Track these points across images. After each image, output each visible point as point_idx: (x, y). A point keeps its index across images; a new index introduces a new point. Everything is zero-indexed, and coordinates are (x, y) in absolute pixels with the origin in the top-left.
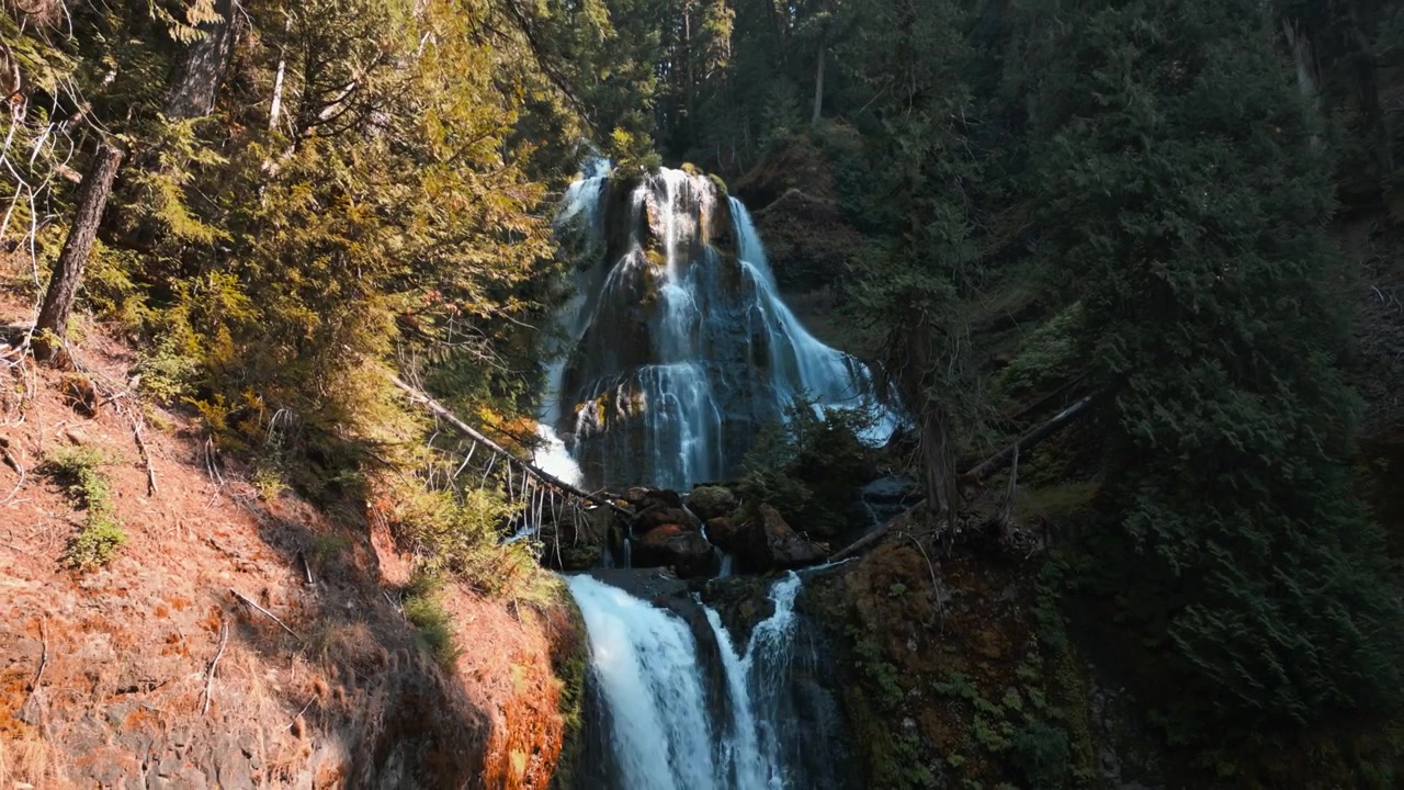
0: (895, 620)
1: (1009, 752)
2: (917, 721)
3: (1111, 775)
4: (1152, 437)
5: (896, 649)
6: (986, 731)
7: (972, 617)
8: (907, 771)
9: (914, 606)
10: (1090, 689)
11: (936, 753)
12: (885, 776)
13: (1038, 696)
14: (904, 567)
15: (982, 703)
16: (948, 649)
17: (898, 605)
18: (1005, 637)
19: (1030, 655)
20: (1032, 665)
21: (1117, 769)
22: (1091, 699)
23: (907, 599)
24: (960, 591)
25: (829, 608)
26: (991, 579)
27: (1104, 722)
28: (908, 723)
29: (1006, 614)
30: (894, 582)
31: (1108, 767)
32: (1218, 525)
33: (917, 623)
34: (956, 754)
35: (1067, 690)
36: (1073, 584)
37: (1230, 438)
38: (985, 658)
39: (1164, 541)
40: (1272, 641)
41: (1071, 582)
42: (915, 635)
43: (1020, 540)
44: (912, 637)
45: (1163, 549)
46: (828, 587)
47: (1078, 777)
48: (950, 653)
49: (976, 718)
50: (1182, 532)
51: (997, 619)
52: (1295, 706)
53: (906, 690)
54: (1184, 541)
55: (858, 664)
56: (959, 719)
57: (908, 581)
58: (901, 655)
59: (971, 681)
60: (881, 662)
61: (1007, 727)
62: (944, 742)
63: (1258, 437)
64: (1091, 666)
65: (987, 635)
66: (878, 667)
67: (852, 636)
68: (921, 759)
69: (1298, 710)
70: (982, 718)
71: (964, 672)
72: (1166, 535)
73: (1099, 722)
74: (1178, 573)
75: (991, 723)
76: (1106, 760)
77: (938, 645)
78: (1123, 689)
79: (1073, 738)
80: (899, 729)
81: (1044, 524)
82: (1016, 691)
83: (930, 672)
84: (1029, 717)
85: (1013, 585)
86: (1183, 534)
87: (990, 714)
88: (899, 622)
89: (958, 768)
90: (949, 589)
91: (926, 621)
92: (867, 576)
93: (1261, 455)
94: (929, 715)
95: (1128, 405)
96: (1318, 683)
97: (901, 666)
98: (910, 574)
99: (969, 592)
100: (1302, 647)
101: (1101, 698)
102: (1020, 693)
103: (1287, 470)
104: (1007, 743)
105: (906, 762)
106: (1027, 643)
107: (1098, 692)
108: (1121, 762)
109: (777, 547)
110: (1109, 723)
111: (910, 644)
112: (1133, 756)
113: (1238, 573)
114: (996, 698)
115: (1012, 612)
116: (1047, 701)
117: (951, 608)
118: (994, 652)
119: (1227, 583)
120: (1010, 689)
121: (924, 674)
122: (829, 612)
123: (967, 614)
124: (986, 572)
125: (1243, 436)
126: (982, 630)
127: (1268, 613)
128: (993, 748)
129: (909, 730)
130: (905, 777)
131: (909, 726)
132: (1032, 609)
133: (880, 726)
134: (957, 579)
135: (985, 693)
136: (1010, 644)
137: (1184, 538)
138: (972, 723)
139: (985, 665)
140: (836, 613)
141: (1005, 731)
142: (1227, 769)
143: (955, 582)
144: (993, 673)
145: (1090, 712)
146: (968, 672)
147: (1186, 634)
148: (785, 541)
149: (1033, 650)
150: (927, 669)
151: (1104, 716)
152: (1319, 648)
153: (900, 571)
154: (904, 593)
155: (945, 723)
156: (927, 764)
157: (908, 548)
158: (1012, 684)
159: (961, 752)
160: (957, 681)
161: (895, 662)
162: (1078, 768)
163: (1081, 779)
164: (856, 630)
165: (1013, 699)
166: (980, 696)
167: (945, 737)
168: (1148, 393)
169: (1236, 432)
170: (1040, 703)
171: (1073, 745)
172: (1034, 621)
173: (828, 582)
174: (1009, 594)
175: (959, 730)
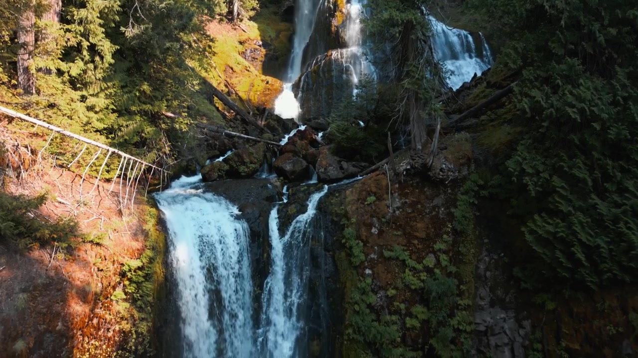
0: (366, 217)
1: (422, 289)
2: (373, 271)
3: (483, 303)
4: (528, 110)
5: (364, 233)
6: (411, 277)
7: (413, 215)
8: (364, 297)
9: (377, 210)
10: (481, 254)
11: (381, 288)
12: (351, 299)
13: (444, 259)
14: (376, 187)
15: (411, 263)
16: (395, 233)
17: (370, 209)
18: (430, 226)
19: (445, 236)
20: (446, 242)
21: (488, 299)
22: (479, 261)
23: (375, 206)
24: (407, 201)
25: (336, 209)
26: (428, 193)
27: (485, 273)
28: (368, 271)
29: (434, 213)
30: (370, 195)
31: (482, 298)
32: (563, 166)
33: (379, 219)
34: (393, 289)
35: (466, 255)
36: (484, 193)
37: (571, 114)
38: (417, 238)
39: (528, 174)
40: (580, 241)
41: (484, 192)
42: (377, 225)
43: (443, 172)
44: (375, 227)
45: (527, 179)
46: (337, 197)
47: (460, 305)
48: (398, 235)
49: (407, 270)
50: (541, 168)
51: (428, 216)
52: (590, 279)
53: (367, 255)
54: (541, 175)
55: (344, 241)
56: (397, 270)
57: (377, 195)
58: (366, 237)
59: (406, 251)
60: (355, 240)
61: (424, 276)
62: (387, 282)
63: (592, 112)
64: (486, 241)
65: (419, 225)
66: (353, 242)
67: (344, 225)
68: (373, 291)
69: (592, 282)
70: (410, 270)
71: (403, 246)
72: (530, 171)
73: (483, 273)
74: (533, 194)
75: (415, 273)
76: (481, 295)
77: (390, 231)
78: (503, 254)
79: (461, 282)
80: (363, 275)
81: (469, 159)
82: (433, 256)
83: (384, 245)
84: (437, 271)
85: (442, 196)
86: (541, 170)
87: (414, 268)
88: (368, 218)
89: (392, 297)
90: (401, 199)
91: (384, 218)
92: (358, 191)
93: (594, 124)
94: (380, 268)
95: (520, 89)
96: (606, 267)
97: (365, 243)
98: (380, 191)
99: (412, 201)
100: (598, 246)
101: (487, 260)
102: (436, 257)
103: (611, 132)
104: (422, 284)
105: (364, 293)
106: (444, 229)
107: (486, 256)
108: (491, 296)
109: (322, 172)
110: (488, 274)
111: (374, 230)
112: (499, 293)
113: (570, 197)
114: (419, 261)
115: (438, 212)
116: (450, 261)
117: (401, 210)
118: (422, 235)
119: (560, 203)
120: (430, 255)
121: (380, 246)
122: (336, 211)
123: (410, 213)
124: (426, 189)
125: (582, 112)
126: (417, 222)
127: (581, 223)
128: (413, 287)
129: (369, 275)
130: (362, 300)
131: (369, 273)
132: (453, 210)
133: (352, 273)
134: (407, 193)
135: (414, 257)
136: (433, 230)
137: (541, 173)
138: (404, 272)
139: (416, 242)
140: (339, 212)
141: (422, 278)
142: (551, 306)
143: (406, 195)
144: (420, 246)
145: (477, 268)
146: (405, 245)
147: (532, 232)
148: (325, 169)
149: (447, 233)
150: (382, 244)
151: (487, 269)
152: (611, 247)
153: (374, 190)
154: (374, 202)
155: (389, 272)
156: (376, 293)
157: (383, 175)
158: (430, 252)
159: (396, 288)
160: (399, 251)
161: (362, 241)
162: (462, 300)
163: (462, 306)
164: (346, 222)
165: (430, 261)
166: (411, 258)
167: (387, 280)
168: (533, 80)
169: (577, 108)
170: (444, 263)
171: (461, 286)
172: (451, 216)
173: (337, 195)
174: (438, 201)
175: (396, 276)
